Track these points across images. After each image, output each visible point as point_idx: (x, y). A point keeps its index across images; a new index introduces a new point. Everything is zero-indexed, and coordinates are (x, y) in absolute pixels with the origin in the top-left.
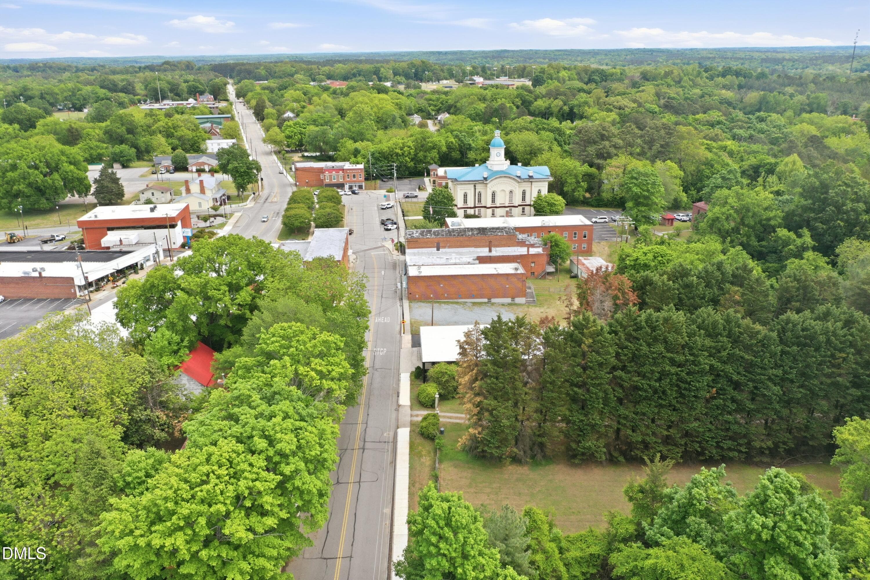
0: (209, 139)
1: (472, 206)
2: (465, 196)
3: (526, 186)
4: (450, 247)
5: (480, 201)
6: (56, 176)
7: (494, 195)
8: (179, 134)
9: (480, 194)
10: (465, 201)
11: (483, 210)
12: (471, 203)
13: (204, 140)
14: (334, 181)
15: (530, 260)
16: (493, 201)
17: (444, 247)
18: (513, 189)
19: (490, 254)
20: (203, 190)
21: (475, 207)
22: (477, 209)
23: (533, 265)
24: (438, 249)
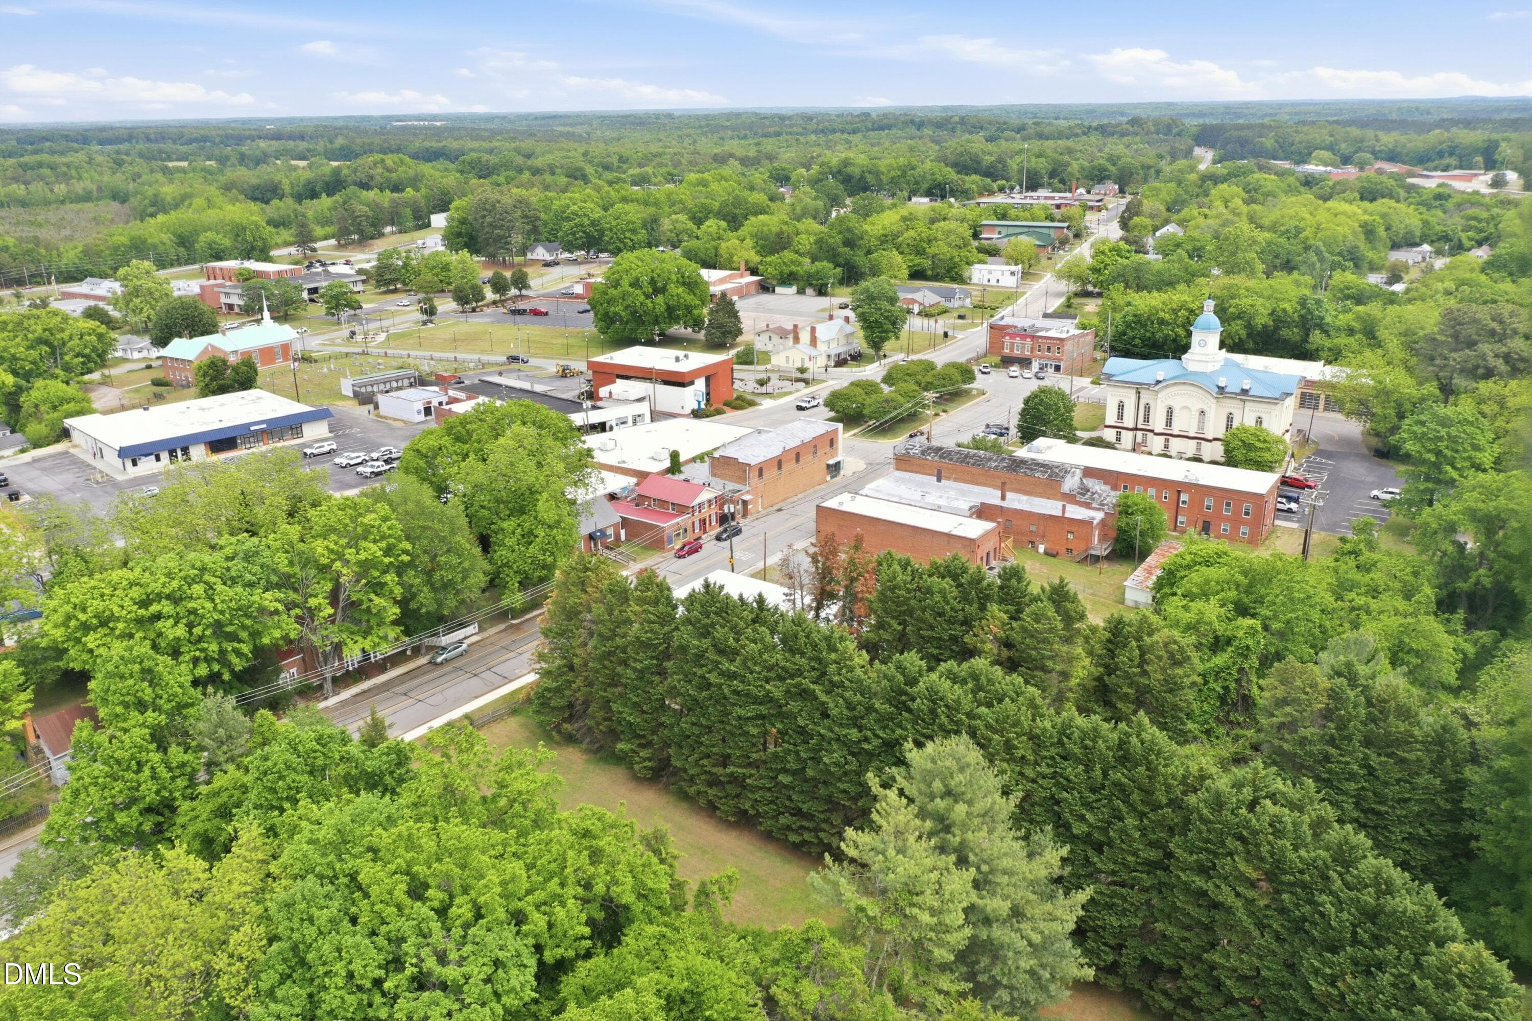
0: (981, 262)
1: (1131, 426)
2: (1121, 407)
3: (1233, 406)
4: (956, 480)
5: (1147, 419)
6: (660, 299)
7: (1170, 412)
8: (931, 251)
9: (1148, 408)
10: (1120, 416)
11: (1150, 435)
12: (1129, 422)
13: (969, 263)
14: (1017, 353)
15: (1067, 528)
16: (1169, 423)
17: (948, 478)
18: (1205, 408)
19: (1005, 504)
20: (814, 341)
21: (1136, 429)
22: (1139, 434)
23: (1070, 536)
24: (939, 480)
